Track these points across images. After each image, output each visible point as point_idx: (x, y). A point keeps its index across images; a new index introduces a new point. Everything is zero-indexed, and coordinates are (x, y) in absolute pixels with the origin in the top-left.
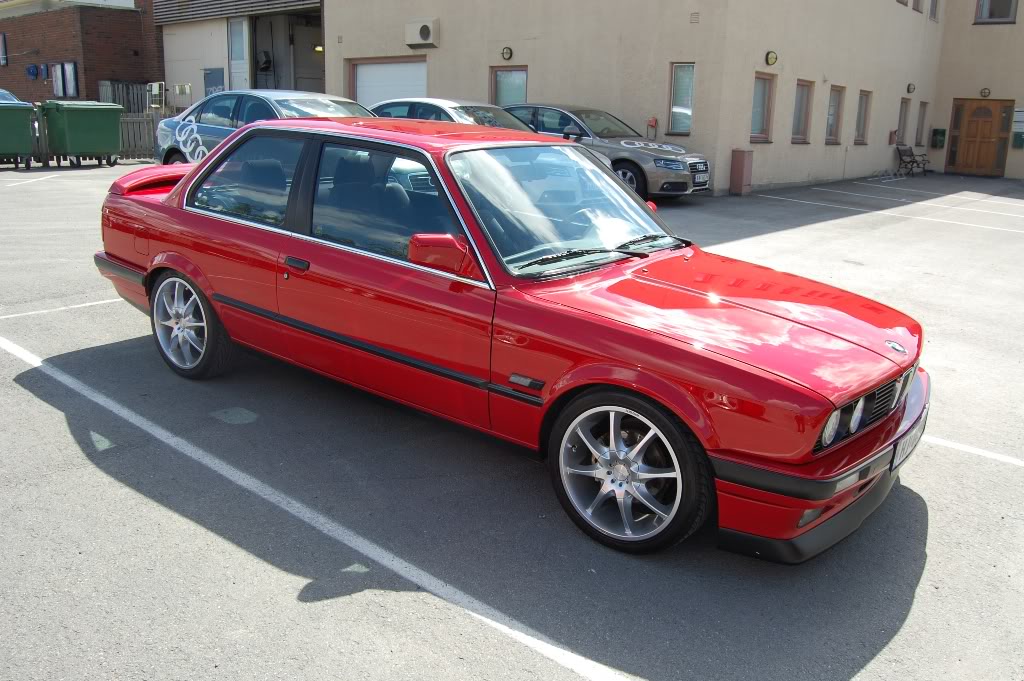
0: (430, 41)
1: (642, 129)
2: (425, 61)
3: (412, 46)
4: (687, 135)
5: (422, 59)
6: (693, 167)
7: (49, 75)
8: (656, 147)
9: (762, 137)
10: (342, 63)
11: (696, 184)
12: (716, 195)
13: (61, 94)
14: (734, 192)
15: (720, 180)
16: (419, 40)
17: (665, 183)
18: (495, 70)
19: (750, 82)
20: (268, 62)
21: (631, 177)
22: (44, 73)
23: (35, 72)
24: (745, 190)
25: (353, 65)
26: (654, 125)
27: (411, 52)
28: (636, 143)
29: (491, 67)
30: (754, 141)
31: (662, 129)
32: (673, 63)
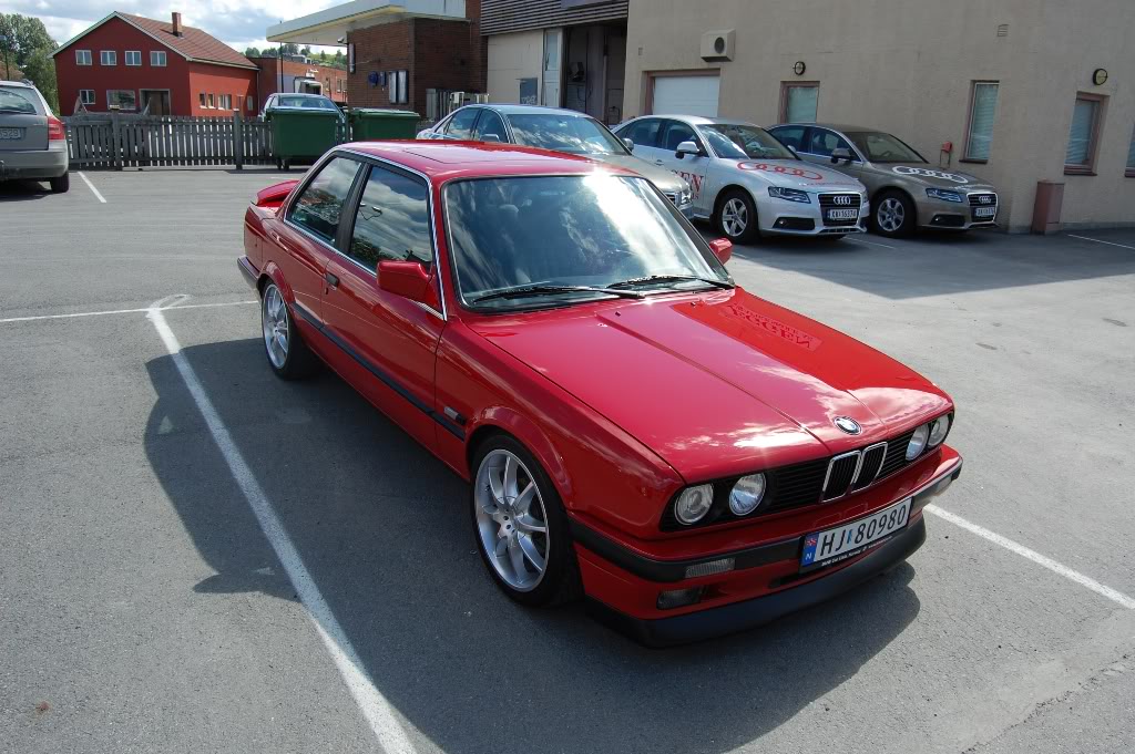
0: (724, 54)
1: (933, 155)
2: (718, 75)
3: (707, 59)
4: (984, 162)
5: (715, 73)
6: (974, 200)
7: (386, 82)
8: (934, 175)
9: (1084, 168)
10: (641, 74)
11: (975, 218)
12: (1010, 231)
13: (394, 101)
14: (1036, 230)
15: (1019, 213)
16: (712, 53)
17: (937, 216)
18: (787, 87)
19: (1069, 102)
20: (581, 73)
21: (899, 208)
22: (383, 80)
23: (375, 80)
24: (1050, 228)
25: (651, 77)
26: (949, 149)
27: (705, 65)
28: (911, 170)
29: (784, 82)
30: (1068, 172)
31: (957, 154)
32: (974, 82)
